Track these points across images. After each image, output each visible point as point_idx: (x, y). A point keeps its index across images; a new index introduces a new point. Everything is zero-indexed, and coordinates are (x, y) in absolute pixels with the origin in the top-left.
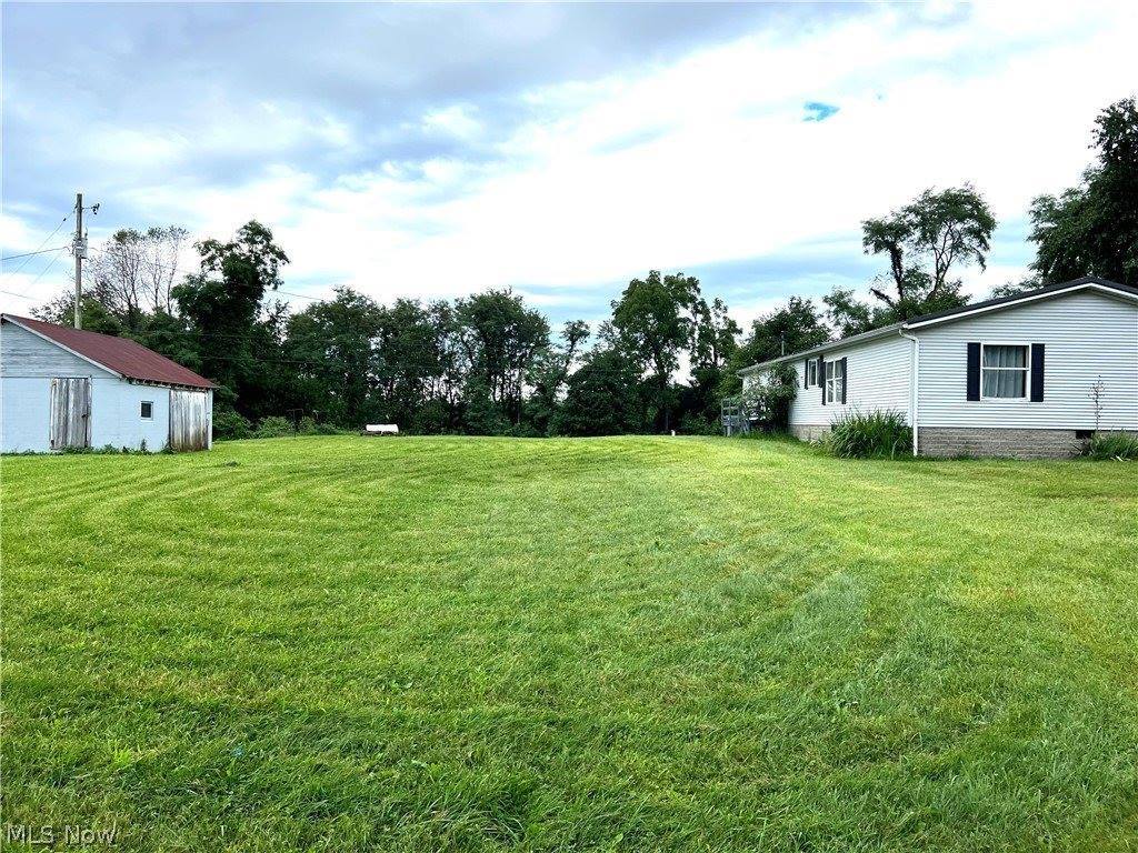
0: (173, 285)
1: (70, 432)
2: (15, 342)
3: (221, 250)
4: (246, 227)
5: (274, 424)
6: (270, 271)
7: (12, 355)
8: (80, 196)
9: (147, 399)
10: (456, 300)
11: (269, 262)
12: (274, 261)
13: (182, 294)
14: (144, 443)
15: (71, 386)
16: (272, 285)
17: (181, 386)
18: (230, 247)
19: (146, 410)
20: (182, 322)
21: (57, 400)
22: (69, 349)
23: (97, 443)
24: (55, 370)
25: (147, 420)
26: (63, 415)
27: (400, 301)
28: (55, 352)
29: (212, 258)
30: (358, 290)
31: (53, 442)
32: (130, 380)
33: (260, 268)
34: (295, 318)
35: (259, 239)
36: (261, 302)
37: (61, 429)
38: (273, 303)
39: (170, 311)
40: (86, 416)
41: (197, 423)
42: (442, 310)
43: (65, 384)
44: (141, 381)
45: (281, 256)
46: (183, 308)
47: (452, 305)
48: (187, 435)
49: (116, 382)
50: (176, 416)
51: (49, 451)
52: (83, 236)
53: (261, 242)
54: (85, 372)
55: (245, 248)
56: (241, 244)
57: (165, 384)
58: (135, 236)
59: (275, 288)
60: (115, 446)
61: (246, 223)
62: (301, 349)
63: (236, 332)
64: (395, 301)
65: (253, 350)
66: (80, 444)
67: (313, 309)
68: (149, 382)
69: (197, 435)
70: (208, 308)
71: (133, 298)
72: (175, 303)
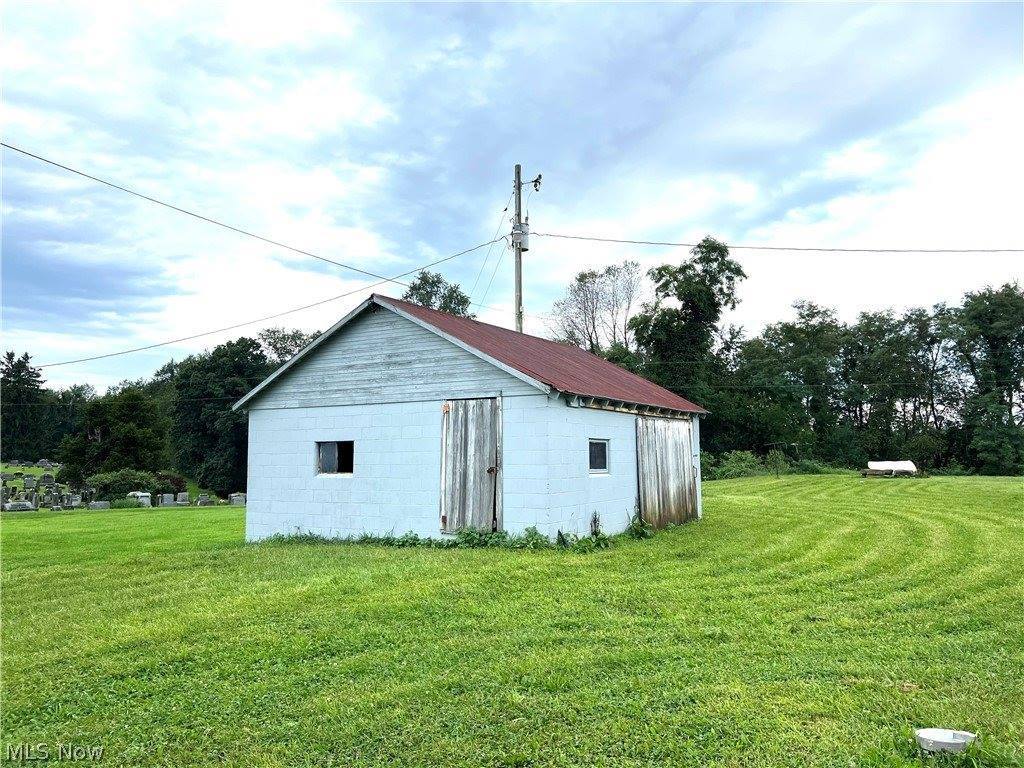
0: (630, 316)
1: (470, 502)
2: (391, 341)
3: (673, 275)
4: (699, 246)
5: (741, 460)
6: (726, 290)
7: (389, 364)
8: (518, 168)
9: (599, 434)
10: (936, 307)
11: (724, 280)
12: (730, 279)
13: (639, 325)
14: (595, 521)
15: (470, 415)
16: (730, 305)
17: (652, 409)
18: (683, 269)
19: (598, 455)
20: (638, 354)
21: (450, 442)
22: (466, 346)
23: (514, 525)
24: (445, 387)
25: (599, 475)
26: (458, 469)
27: (864, 316)
28: (447, 353)
29: (666, 286)
30: (821, 304)
31: (444, 519)
32: (567, 398)
33: (716, 288)
34: (749, 344)
35: (714, 255)
36: (718, 324)
37: (457, 495)
38: (727, 328)
39: (627, 345)
40: (494, 471)
41: (680, 474)
42: (919, 319)
43: (461, 412)
44: (585, 399)
45: (738, 271)
46: (639, 340)
47: (931, 313)
48: (665, 495)
49: (541, 401)
50: (648, 465)
51: (438, 536)
52: (523, 221)
53: (716, 260)
54: (493, 385)
55: (699, 268)
56: (694, 264)
57: (628, 406)
58: (593, 275)
59: (733, 307)
60: (543, 531)
61: (700, 241)
62: (761, 374)
63: (693, 359)
64: (859, 315)
65: (709, 380)
66: (485, 525)
67: (769, 332)
68: (600, 403)
69: (681, 492)
70: (663, 336)
71: (594, 335)
72: (631, 335)
